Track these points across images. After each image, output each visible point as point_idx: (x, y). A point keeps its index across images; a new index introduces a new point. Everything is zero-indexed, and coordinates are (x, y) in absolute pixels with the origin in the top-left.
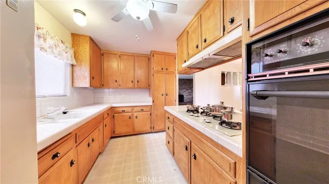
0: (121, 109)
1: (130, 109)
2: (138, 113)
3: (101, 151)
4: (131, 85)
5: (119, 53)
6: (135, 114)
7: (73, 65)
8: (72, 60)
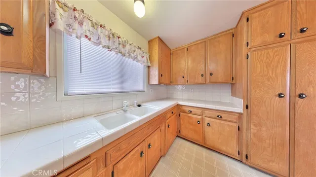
0: (187, 109)
1: (199, 111)
2: (212, 119)
3: (162, 154)
4: (200, 80)
5: (187, 46)
6: (207, 120)
7: (149, 67)
8: (147, 62)
